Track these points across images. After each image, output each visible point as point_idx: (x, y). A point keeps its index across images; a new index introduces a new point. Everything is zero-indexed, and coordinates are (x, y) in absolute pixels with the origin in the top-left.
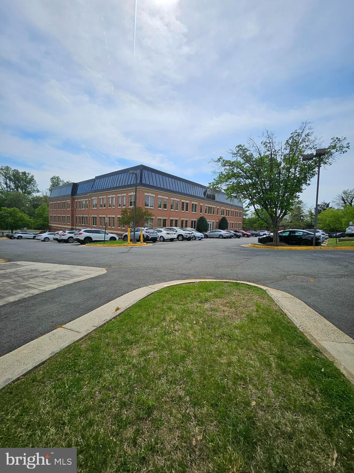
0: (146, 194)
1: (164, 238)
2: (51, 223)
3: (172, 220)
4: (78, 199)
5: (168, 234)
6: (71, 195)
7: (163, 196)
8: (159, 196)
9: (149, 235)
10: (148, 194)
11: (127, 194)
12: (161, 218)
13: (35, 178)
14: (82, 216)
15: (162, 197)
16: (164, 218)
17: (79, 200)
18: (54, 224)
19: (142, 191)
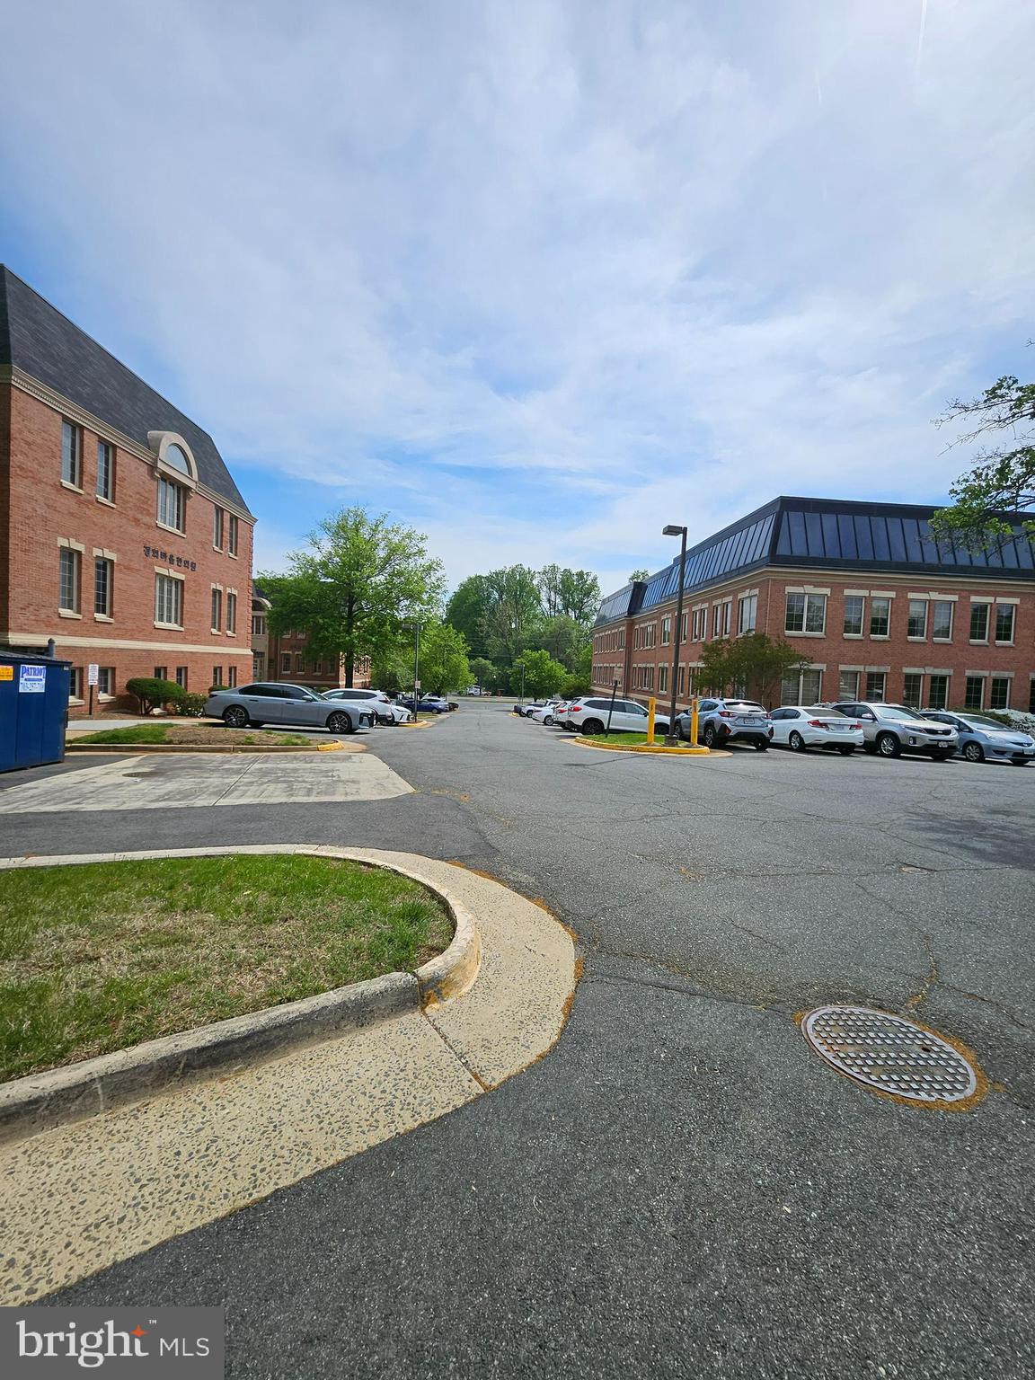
0: (789, 589)
1: (802, 740)
2: (594, 685)
3: (917, 677)
4: (640, 623)
5: (816, 724)
6: (626, 614)
7: (870, 588)
8: (847, 592)
9: (728, 725)
10: (800, 590)
11: (735, 596)
12: (860, 668)
13: (599, 582)
14: (644, 665)
15: (864, 593)
16: (874, 669)
17: (642, 625)
18: (599, 685)
19: (774, 580)
